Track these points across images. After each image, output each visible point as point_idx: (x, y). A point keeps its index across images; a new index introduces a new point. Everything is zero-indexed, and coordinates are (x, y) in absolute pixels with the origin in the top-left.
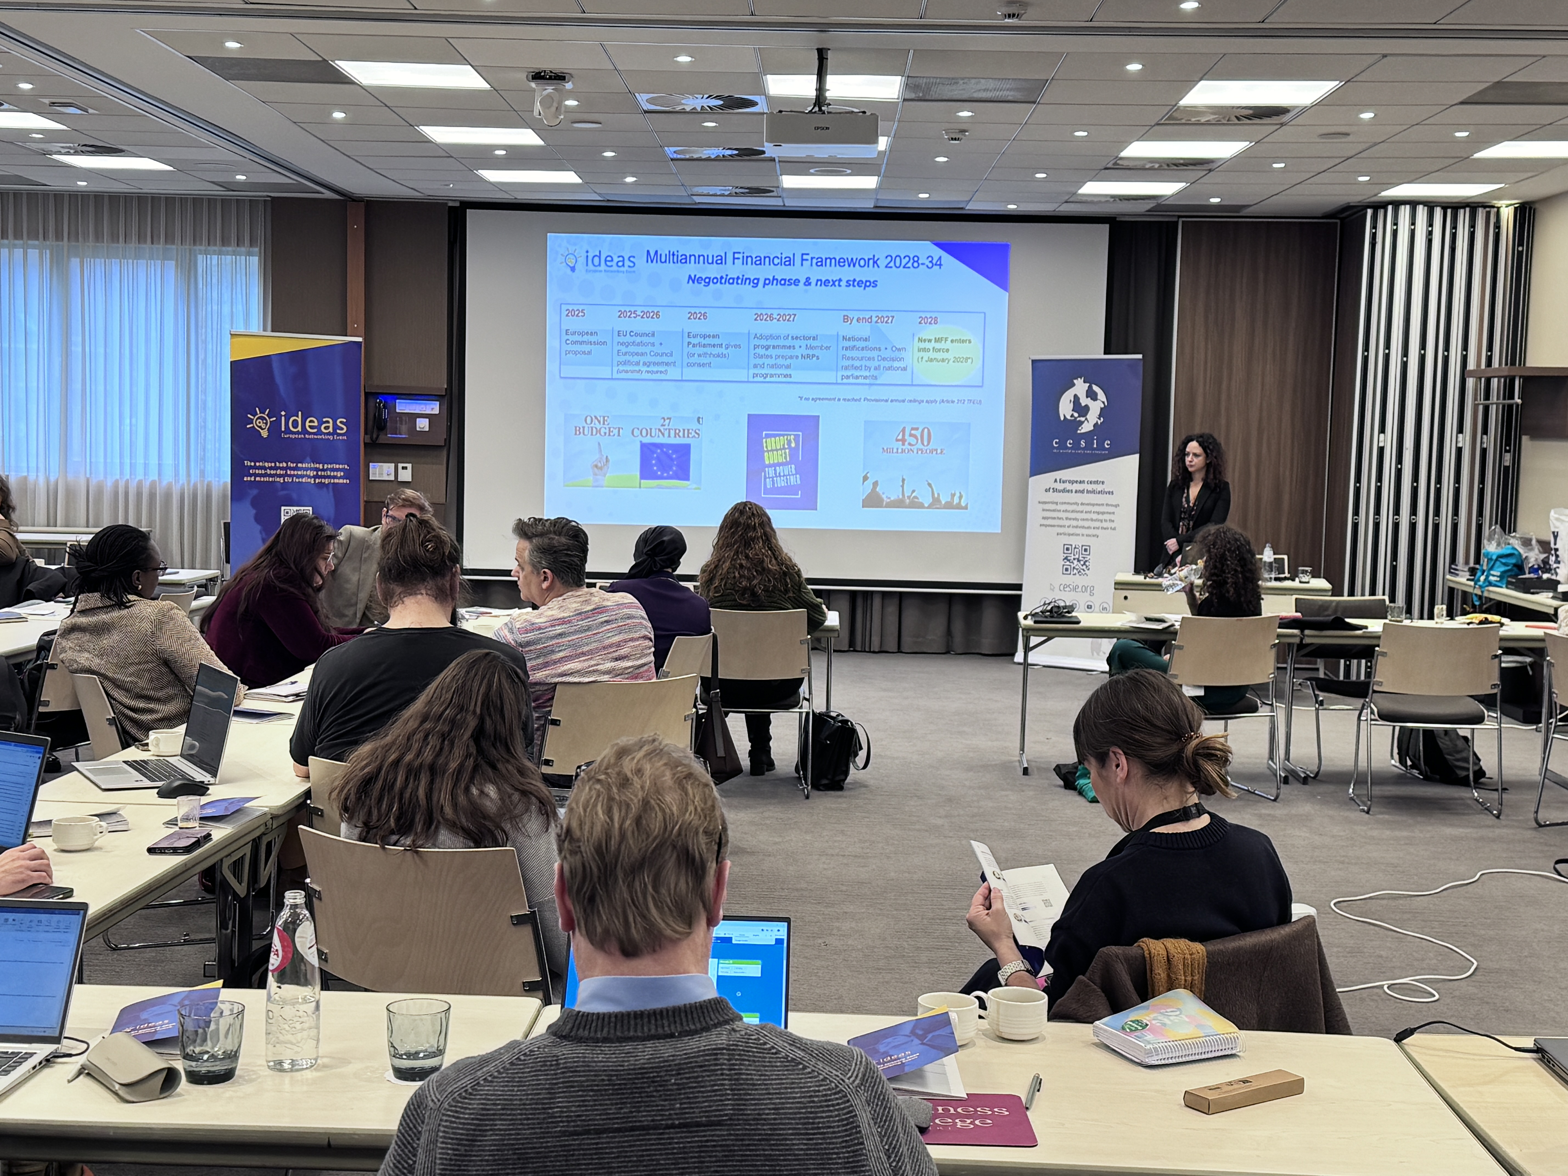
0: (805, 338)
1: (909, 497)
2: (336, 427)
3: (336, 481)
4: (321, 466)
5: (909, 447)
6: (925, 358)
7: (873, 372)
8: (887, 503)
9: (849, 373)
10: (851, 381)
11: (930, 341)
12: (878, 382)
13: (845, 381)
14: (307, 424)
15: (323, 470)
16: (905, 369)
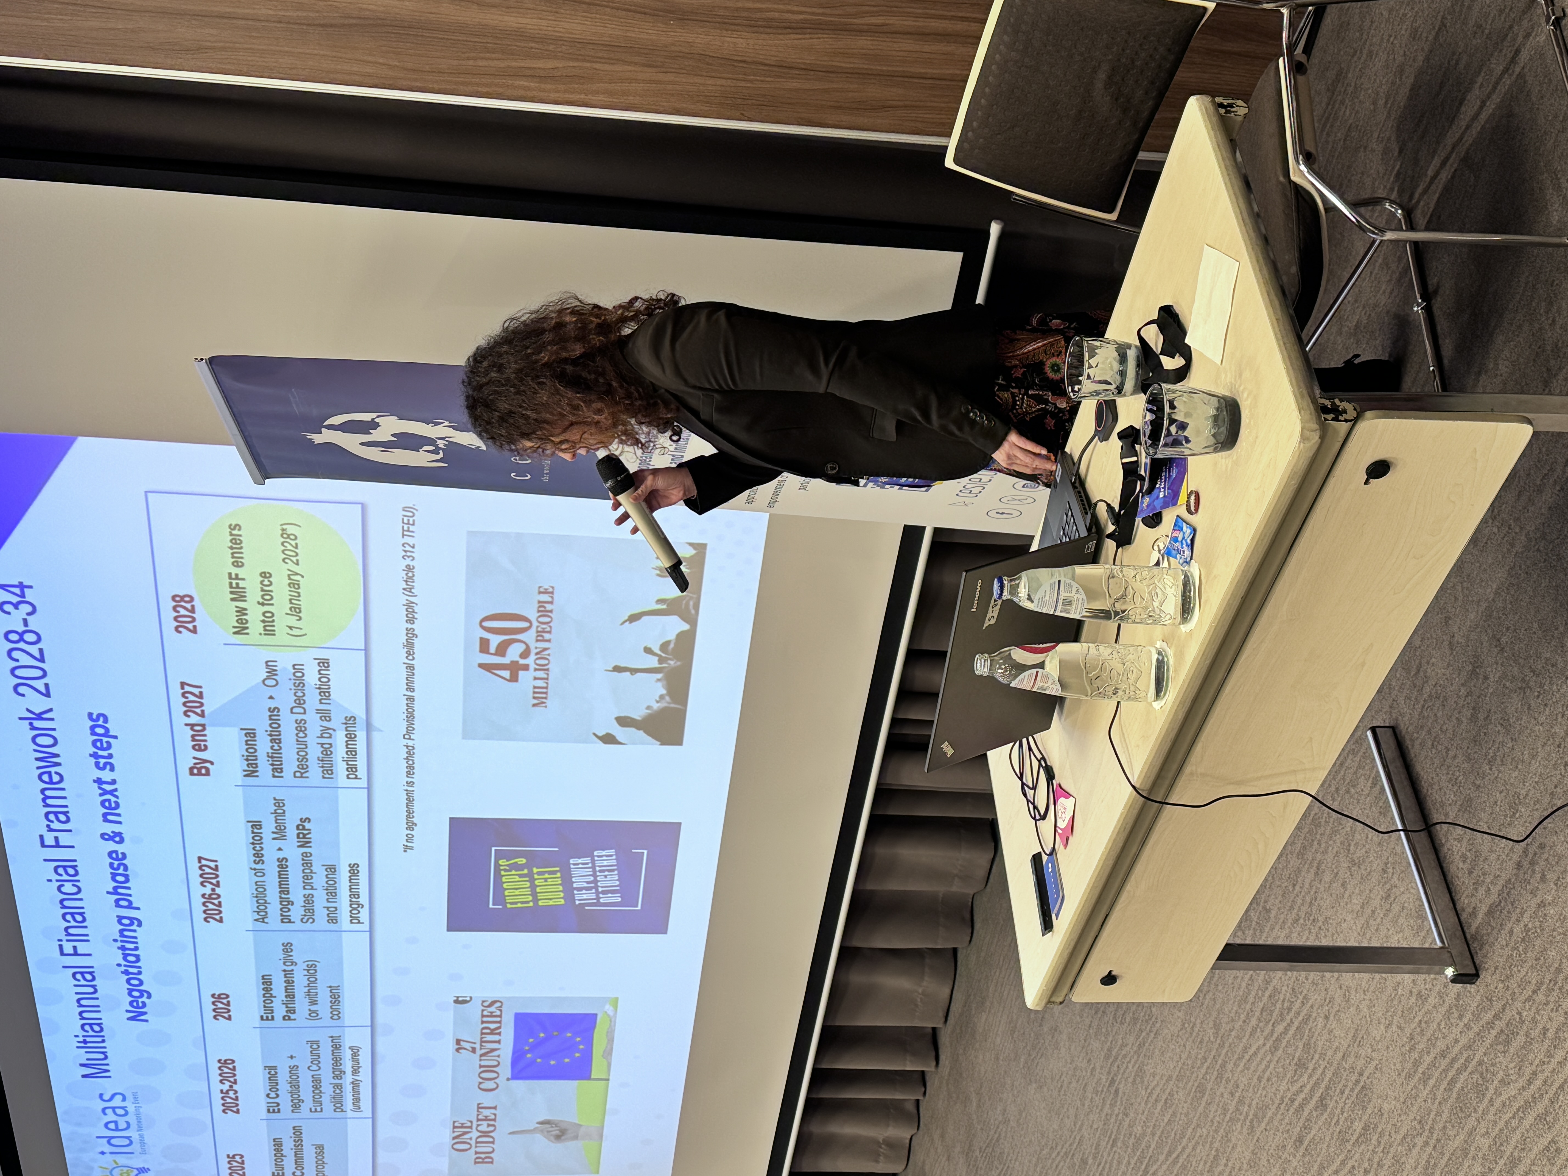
0: (257, 840)
1: (661, 660)
5: (533, 657)
6: (292, 621)
7: (337, 722)
8: (674, 699)
9: (341, 768)
10: (361, 762)
11: (242, 612)
12: (361, 714)
13: (362, 772)
16: (324, 664)
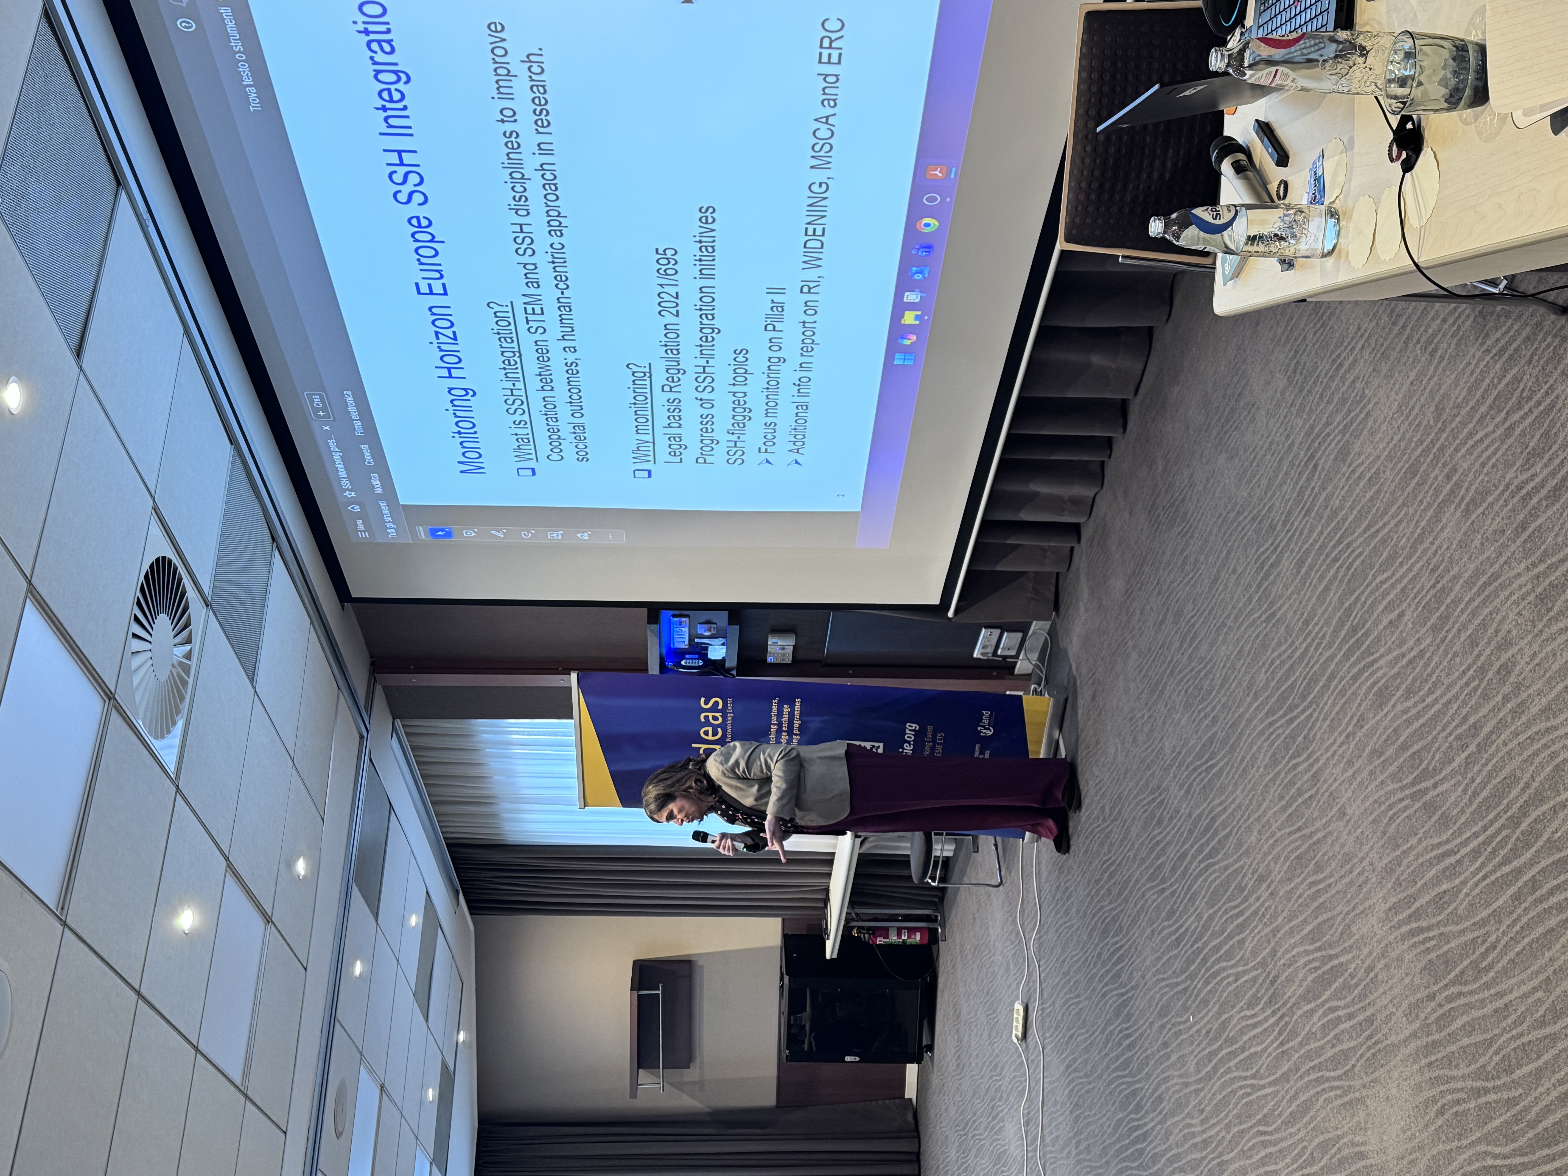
2: (714, 709)
3: (797, 714)
4: (774, 728)
14: (710, 737)
15: (780, 725)
